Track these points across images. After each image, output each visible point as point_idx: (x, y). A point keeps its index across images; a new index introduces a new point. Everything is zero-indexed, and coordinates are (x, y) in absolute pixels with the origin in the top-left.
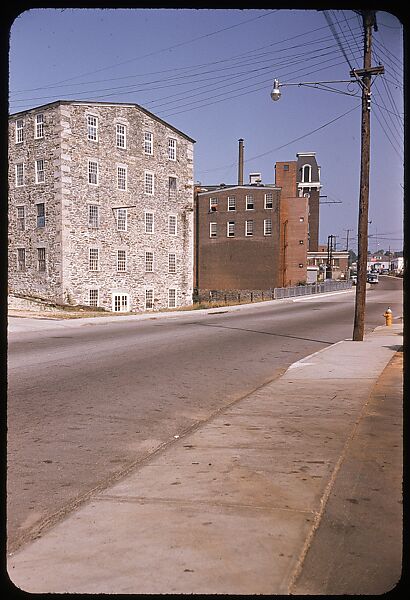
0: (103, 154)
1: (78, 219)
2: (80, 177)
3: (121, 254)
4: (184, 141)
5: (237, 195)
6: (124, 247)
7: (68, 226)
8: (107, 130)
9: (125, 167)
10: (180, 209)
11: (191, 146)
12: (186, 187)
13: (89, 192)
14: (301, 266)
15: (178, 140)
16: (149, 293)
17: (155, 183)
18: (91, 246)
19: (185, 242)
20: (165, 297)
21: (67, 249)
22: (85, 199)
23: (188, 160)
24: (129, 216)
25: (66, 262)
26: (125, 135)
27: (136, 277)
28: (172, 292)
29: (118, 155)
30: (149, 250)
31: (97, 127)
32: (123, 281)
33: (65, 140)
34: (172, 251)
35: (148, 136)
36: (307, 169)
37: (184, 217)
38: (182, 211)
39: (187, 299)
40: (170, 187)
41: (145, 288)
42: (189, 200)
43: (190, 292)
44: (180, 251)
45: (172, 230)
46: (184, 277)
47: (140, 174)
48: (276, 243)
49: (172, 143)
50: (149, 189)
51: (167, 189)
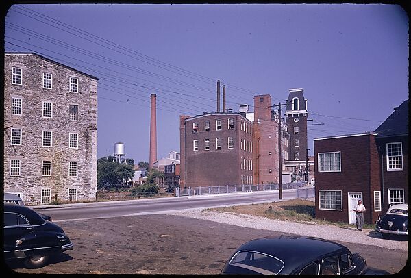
3: (15, 163)
4: (87, 79)
5: (210, 120)
6: (17, 157)
9: (21, 98)
10: (83, 128)
11: (94, 82)
12: (89, 112)
14: (270, 171)
15: (79, 78)
16: (46, 193)
17: (54, 109)
19: (88, 154)
20: (64, 195)
23: (91, 92)
24: (23, 134)
26: (21, 75)
27: (31, 179)
28: (73, 192)
29: (13, 89)
30: (47, 159)
32: (17, 183)
34: (74, 159)
35: (47, 76)
36: (296, 100)
37: (87, 135)
38: (84, 130)
39: (90, 196)
40: (70, 112)
41: (42, 188)
42: (93, 122)
43: (93, 191)
44: (82, 160)
45: (73, 144)
46: (86, 179)
47: (38, 103)
48: (236, 154)
49: (74, 80)
50: (47, 114)
51: (67, 114)
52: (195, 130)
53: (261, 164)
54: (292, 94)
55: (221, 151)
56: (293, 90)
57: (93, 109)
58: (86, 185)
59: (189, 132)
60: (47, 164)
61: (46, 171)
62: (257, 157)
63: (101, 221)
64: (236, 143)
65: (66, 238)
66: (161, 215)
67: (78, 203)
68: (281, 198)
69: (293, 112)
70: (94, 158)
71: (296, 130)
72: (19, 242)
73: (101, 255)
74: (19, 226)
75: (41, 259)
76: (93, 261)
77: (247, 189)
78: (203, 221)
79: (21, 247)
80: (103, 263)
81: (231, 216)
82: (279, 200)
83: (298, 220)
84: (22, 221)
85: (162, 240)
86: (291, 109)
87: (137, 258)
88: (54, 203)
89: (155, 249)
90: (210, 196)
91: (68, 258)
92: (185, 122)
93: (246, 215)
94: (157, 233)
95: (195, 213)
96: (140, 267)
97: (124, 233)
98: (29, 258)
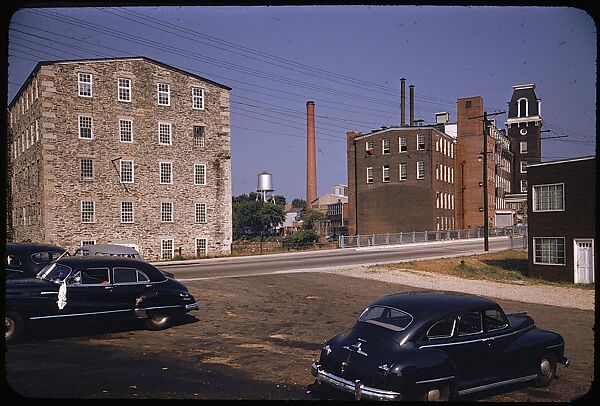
0: (100, 109)
1: (64, 173)
2: (70, 133)
3: (127, 206)
4: (215, 89)
5: (391, 137)
6: (129, 198)
7: (52, 181)
8: (106, 84)
9: (131, 120)
10: (212, 157)
12: (219, 135)
13: (80, 146)
15: (205, 88)
16: (167, 244)
17: (174, 132)
18: (83, 199)
19: (219, 192)
20: (190, 248)
21: (51, 203)
22: (75, 154)
23: (221, 107)
24: (136, 167)
25: (49, 216)
26: (130, 88)
27: (147, 228)
28: (201, 243)
29: (120, 108)
30: (167, 201)
31: (91, 83)
32: (130, 233)
33: (46, 98)
34: (200, 201)
35: (163, 88)
36: (523, 102)
37: (217, 166)
38: (214, 159)
39: (224, 249)
40: (195, 136)
41: (161, 239)
42: (224, 148)
43: (228, 241)
44: (212, 200)
45: (200, 180)
46: (218, 226)
47: (152, 125)
48: (429, 187)
49: (198, 92)
50: (165, 139)
51: (191, 138)
52: (369, 152)
53: (468, 201)
54: (518, 94)
55: (407, 182)
56: (519, 87)
57: (224, 130)
58: (219, 234)
59: (361, 156)
60: (167, 206)
61: (166, 217)
62: (460, 189)
63: (235, 281)
64: (429, 170)
65: (190, 296)
66: (313, 273)
67: (208, 258)
68: (486, 249)
69: (518, 120)
70: (228, 198)
71: (523, 146)
72: (139, 300)
73: (231, 318)
74: (138, 283)
75: (164, 320)
76: (221, 324)
77: (443, 237)
78: (367, 281)
79: (141, 305)
80: (232, 326)
81: (407, 274)
82: (483, 252)
83: (500, 279)
84: (142, 278)
85: (307, 302)
86: (516, 116)
87: (272, 321)
88: (177, 258)
89: (296, 312)
90: (387, 247)
91: (194, 320)
92: (354, 142)
93: (428, 273)
94: (302, 294)
95: (358, 271)
96: (275, 331)
97: (262, 294)
98: (150, 318)
